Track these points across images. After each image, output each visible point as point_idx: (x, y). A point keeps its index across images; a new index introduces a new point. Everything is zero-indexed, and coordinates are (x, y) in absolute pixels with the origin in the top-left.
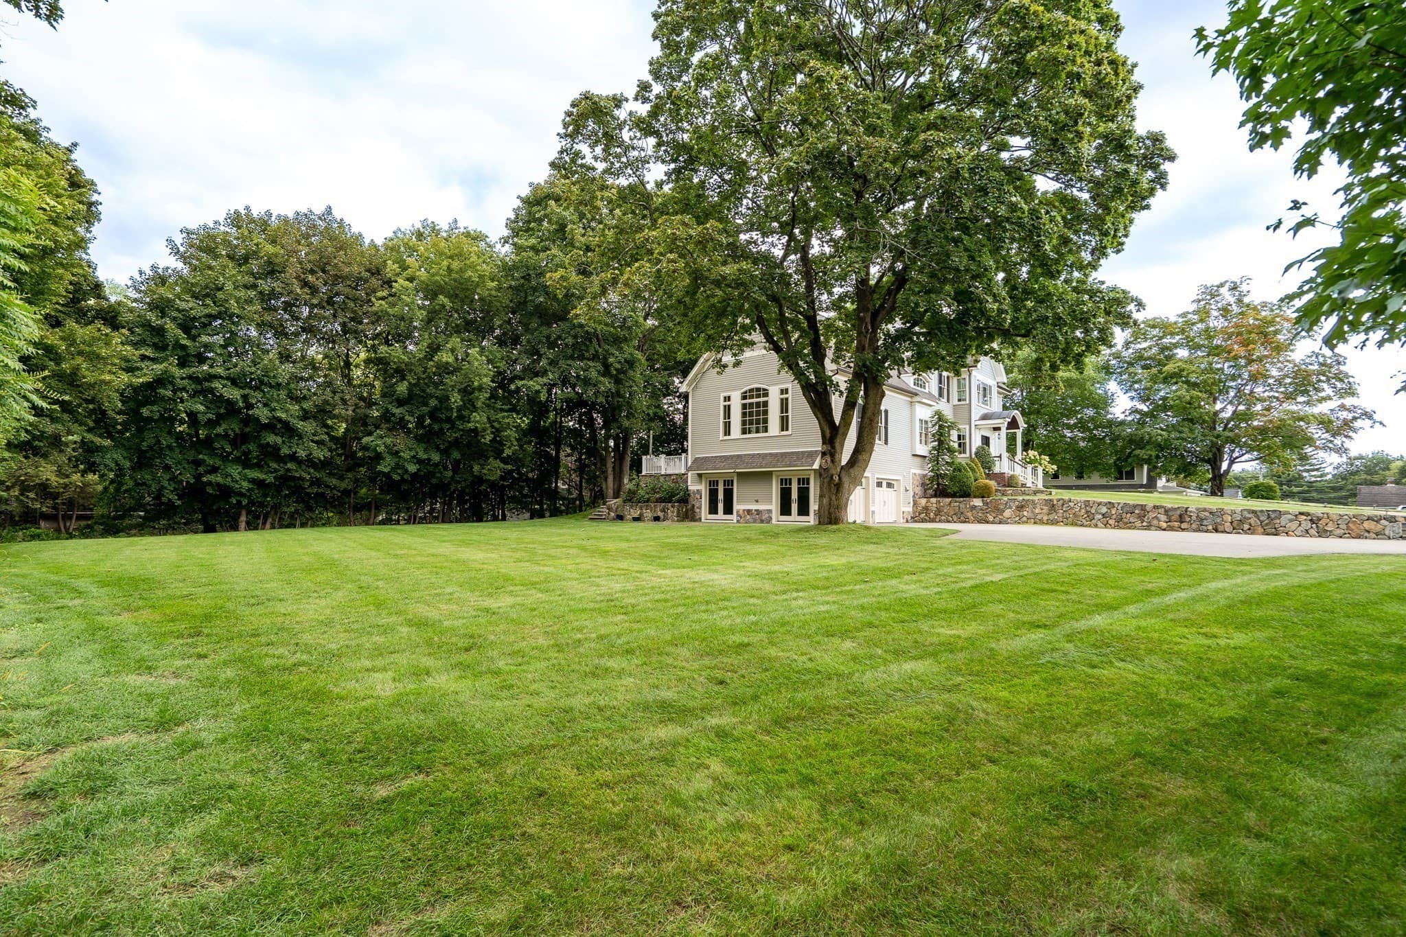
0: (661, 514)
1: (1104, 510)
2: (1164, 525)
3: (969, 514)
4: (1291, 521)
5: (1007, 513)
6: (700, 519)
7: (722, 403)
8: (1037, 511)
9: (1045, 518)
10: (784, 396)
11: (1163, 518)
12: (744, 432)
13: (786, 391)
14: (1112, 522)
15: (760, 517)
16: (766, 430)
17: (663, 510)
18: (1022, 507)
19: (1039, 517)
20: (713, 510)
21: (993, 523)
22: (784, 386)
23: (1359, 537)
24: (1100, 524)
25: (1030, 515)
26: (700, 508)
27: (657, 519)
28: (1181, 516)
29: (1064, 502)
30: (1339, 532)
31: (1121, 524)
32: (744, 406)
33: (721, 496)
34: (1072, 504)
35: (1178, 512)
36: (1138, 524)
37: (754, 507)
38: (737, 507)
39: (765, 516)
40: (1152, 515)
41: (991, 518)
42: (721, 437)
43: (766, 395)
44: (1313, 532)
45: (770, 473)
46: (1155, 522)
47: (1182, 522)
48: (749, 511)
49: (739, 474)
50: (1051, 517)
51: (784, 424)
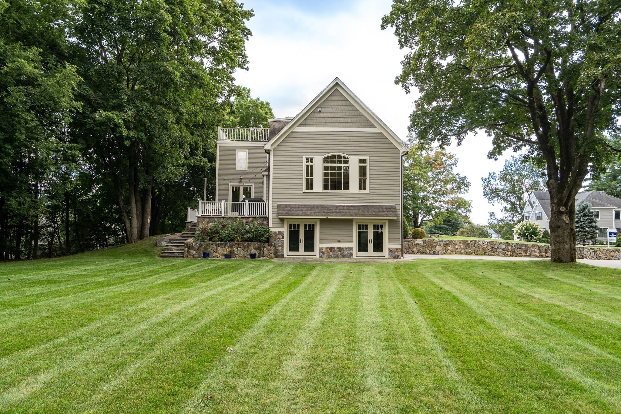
0: (257, 252)
1: (504, 247)
2: (538, 255)
3: (414, 249)
4: (587, 252)
5: (438, 248)
6: (282, 256)
7: (305, 164)
8: (457, 247)
9: (463, 251)
10: (363, 165)
11: (537, 251)
12: (326, 187)
13: (365, 161)
14: (509, 253)
15: (341, 254)
16: (346, 188)
17: (258, 248)
18: (447, 244)
19: (458, 250)
20: (294, 247)
21: (430, 254)
22: (363, 157)
23: (609, 259)
24: (500, 254)
25: (452, 249)
26: (282, 246)
27: (253, 256)
28: (546, 250)
29: (476, 242)
30: (603, 257)
31: (514, 254)
32: (326, 168)
33: (302, 236)
34: (481, 243)
35: (545, 248)
36: (524, 254)
37: (336, 245)
38: (318, 245)
39: (346, 253)
40: (531, 249)
41: (428, 251)
42: (304, 190)
43: (347, 161)
44: (595, 257)
45: (352, 220)
46: (533, 253)
47: (546, 253)
48: (331, 249)
49: (321, 220)
50: (467, 250)
51: (362, 185)
